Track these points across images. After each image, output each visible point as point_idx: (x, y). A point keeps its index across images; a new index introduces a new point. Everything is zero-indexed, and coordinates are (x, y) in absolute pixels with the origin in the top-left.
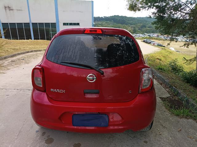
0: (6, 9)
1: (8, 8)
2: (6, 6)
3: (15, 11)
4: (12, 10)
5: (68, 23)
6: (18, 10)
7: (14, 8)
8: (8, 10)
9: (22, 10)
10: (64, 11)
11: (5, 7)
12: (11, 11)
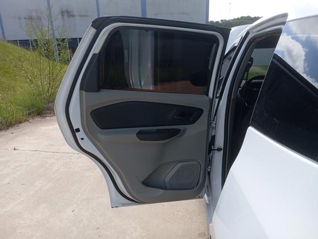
1: (66, 13)
3: (77, 18)
4: (73, 16)
6: (81, 16)
7: (76, 13)
11: (62, 12)
12: (71, 19)
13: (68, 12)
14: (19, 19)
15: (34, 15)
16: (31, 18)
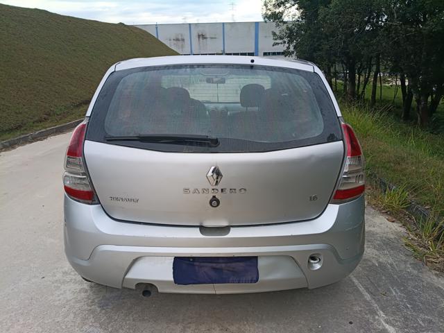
0: (199, 38)
1: (202, 36)
2: (200, 34)
3: (208, 39)
4: (206, 38)
5: (269, 53)
6: (212, 38)
7: (208, 36)
8: (201, 39)
9: (215, 38)
10: (266, 37)
11: (199, 36)
12: (205, 40)
13: (203, 35)
14: (170, 40)
15: (180, 38)
16: (178, 40)
